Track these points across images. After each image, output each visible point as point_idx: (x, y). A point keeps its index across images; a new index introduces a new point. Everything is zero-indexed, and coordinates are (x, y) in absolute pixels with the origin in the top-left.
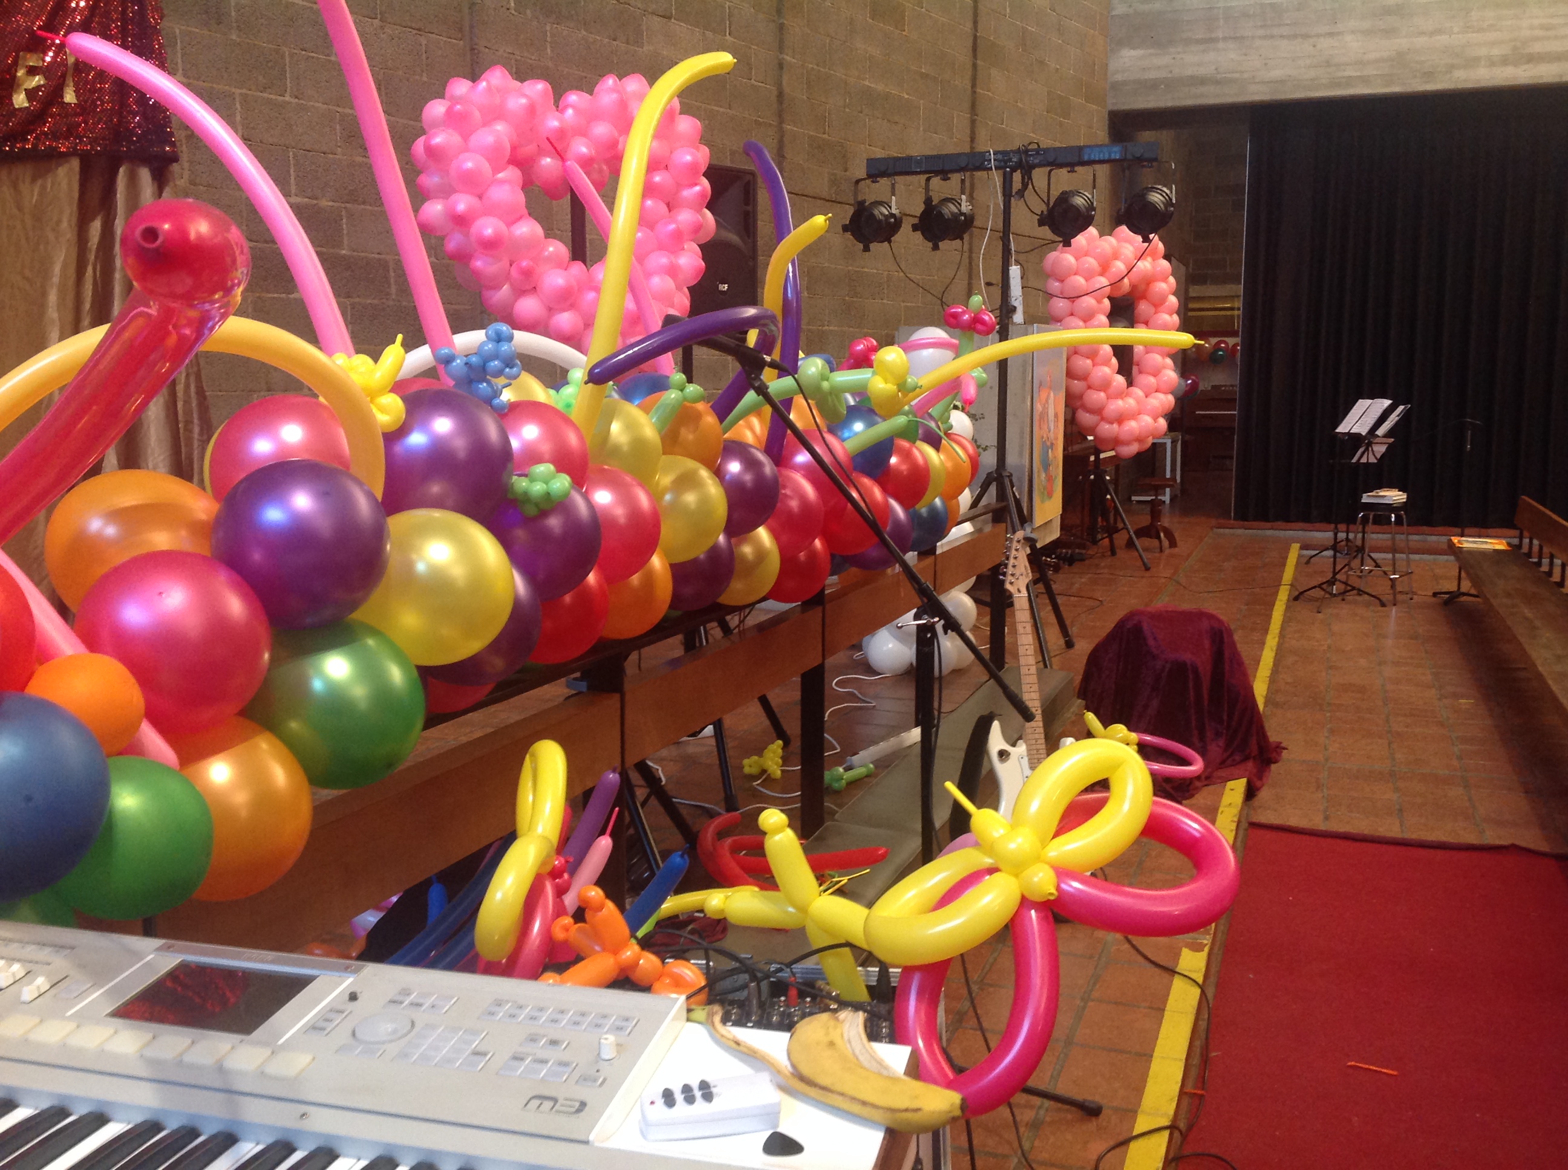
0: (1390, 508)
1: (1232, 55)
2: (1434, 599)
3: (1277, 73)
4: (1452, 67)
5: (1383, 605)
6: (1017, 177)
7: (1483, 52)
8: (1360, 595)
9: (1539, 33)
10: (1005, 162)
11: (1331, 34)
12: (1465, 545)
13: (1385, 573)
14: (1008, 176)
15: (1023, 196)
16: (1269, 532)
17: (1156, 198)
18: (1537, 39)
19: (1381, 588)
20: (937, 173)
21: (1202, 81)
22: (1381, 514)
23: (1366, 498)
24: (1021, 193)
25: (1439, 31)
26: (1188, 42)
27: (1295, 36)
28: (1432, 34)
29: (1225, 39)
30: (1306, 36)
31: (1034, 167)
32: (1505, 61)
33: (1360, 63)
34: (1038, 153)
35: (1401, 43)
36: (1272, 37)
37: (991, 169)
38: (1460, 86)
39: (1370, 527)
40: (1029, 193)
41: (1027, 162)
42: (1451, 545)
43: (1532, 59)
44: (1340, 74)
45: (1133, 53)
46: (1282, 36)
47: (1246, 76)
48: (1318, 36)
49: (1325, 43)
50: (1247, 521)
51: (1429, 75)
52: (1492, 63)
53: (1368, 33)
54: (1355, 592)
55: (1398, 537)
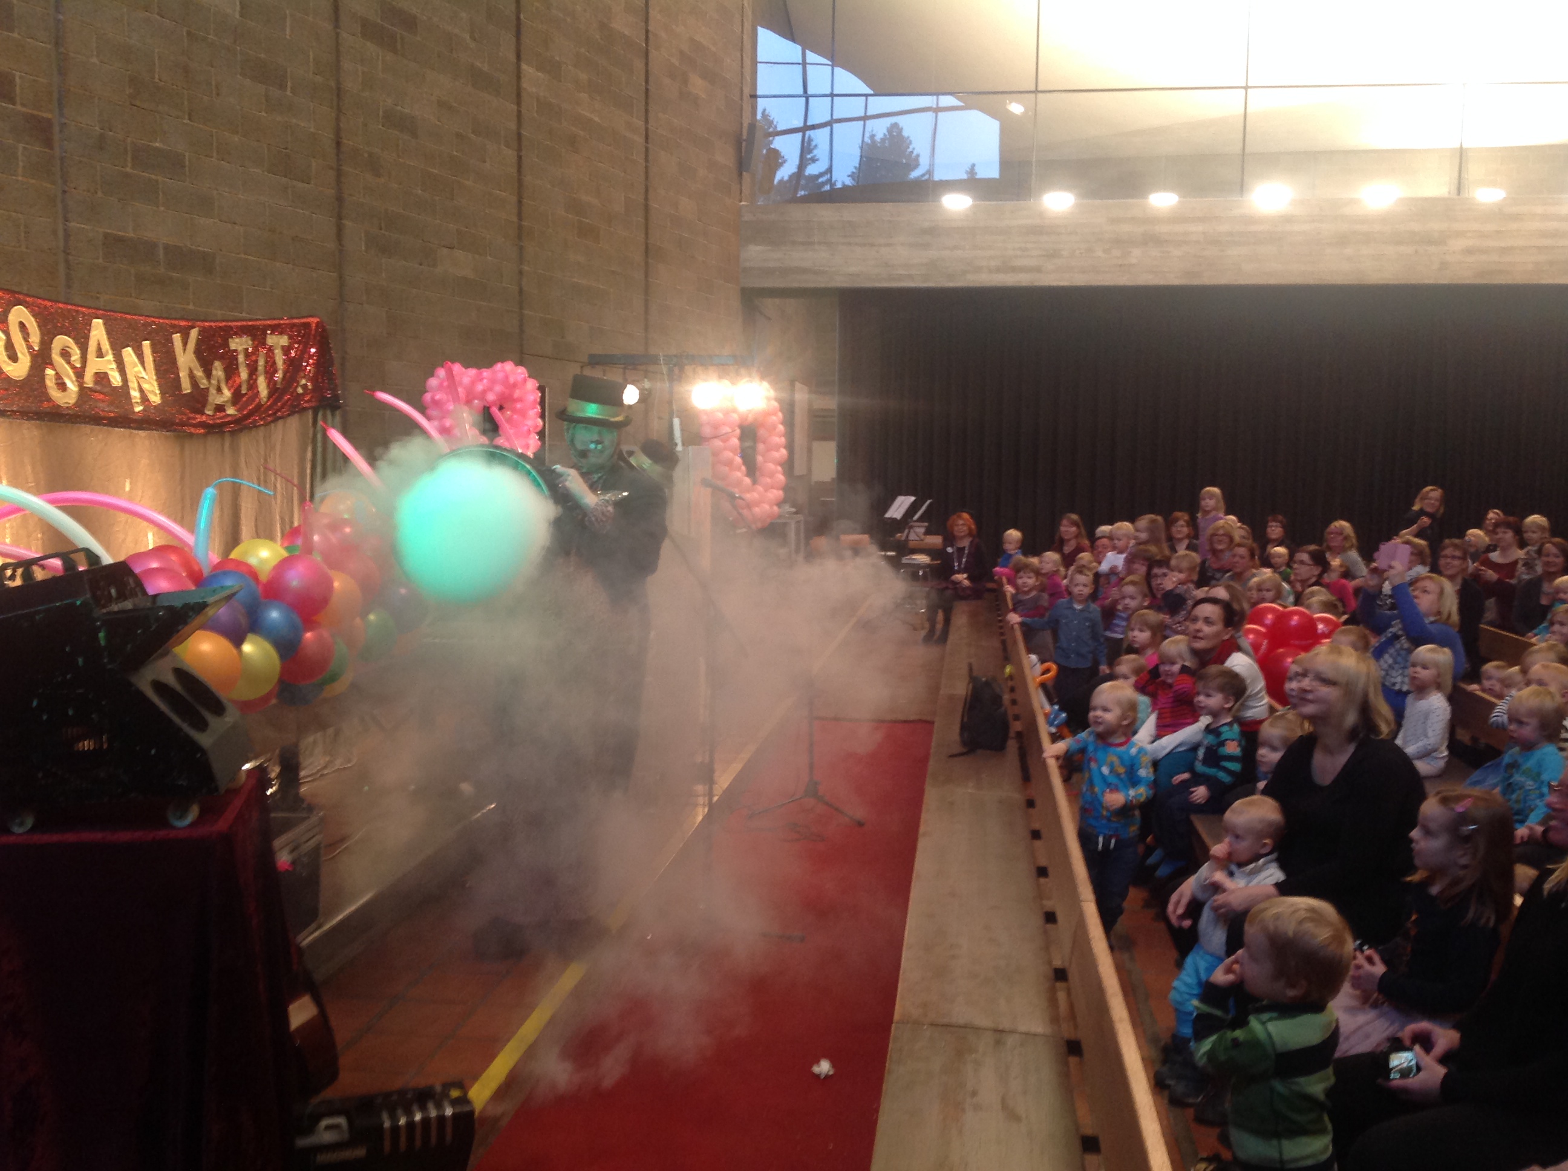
0: (919, 566)
1: (824, 255)
3: (853, 269)
7: (985, 263)
9: (1019, 253)
10: (670, 361)
11: (888, 245)
14: (671, 370)
18: (1017, 257)
21: (804, 271)
22: (913, 570)
25: (957, 247)
26: (794, 243)
27: (864, 245)
28: (952, 249)
29: (820, 243)
30: (872, 245)
31: (685, 365)
32: (998, 270)
33: (908, 266)
35: (933, 254)
36: (850, 244)
38: (971, 285)
41: (682, 362)
44: (894, 272)
45: (758, 248)
46: (856, 244)
47: (833, 269)
48: (880, 245)
49: (884, 250)
52: (990, 271)
53: (913, 246)
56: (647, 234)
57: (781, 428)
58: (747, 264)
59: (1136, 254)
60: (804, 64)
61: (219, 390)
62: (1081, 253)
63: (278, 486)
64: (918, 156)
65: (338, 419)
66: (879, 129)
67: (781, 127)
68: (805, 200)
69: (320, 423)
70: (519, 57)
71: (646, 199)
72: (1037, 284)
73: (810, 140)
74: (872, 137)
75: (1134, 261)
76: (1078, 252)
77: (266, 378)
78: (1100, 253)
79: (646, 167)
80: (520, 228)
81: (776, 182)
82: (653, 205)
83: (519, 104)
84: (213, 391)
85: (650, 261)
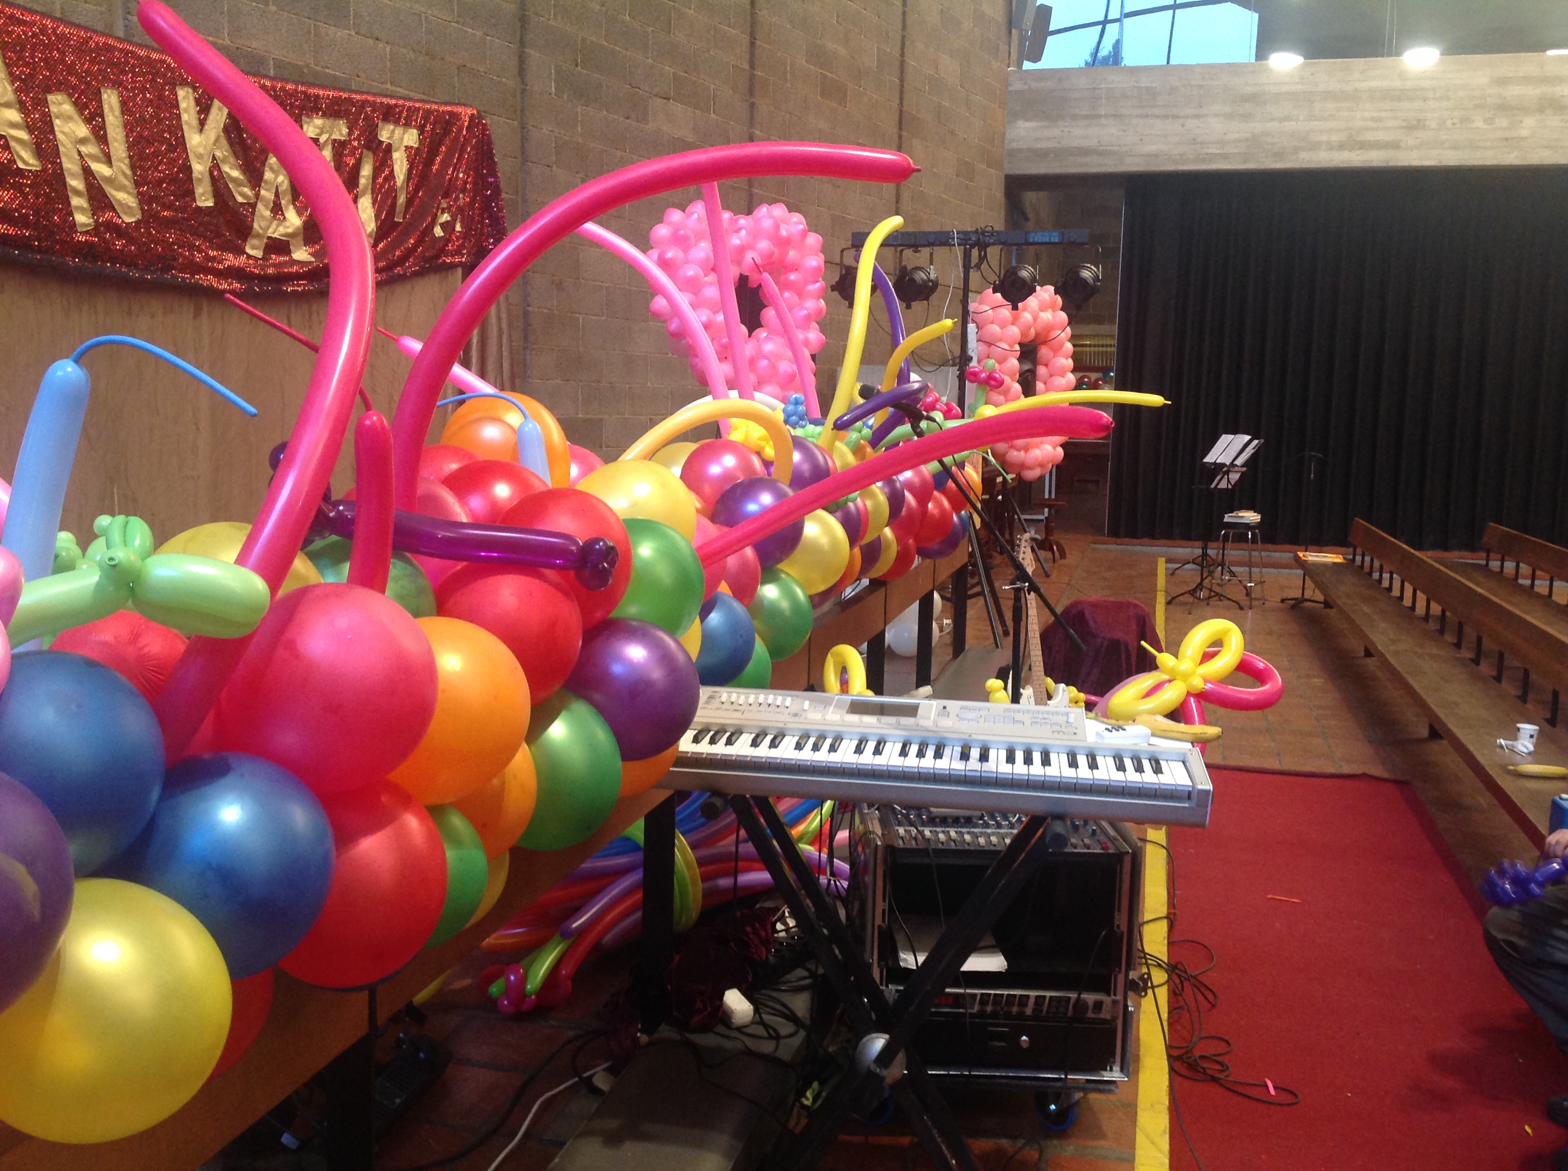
0: (1247, 526)
1: (1113, 130)
2: (1282, 605)
3: (1150, 148)
4: (1296, 150)
5: (1241, 608)
6: (975, 252)
7: (1324, 138)
8: (1222, 600)
9: (1370, 124)
10: (966, 240)
11: (1197, 116)
12: (1310, 558)
13: (1240, 581)
14: (968, 252)
15: (980, 268)
16: (1138, 548)
17: (1086, 274)
18: (1367, 129)
19: (1240, 596)
20: (909, 246)
21: (1085, 152)
22: (1240, 532)
23: (1227, 518)
24: (978, 266)
25: (1287, 118)
26: (1075, 117)
27: (1166, 117)
28: (1282, 120)
29: (1106, 116)
31: (988, 245)
32: (1341, 146)
33: (1222, 142)
34: (992, 235)
35: (1257, 127)
36: (1147, 116)
37: (954, 245)
38: (1305, 165)
39: (1229, 545)
40: (984, 266)
41: (984, 241)
42: (1297, 559)
43: (1363, 146)
44: (1206, 151)
45: (1028, 124)
46: (1155, 116)
47: (1124, 149)
48: (1187, 117)
49: (1191, 124)
50: (1119, 537)
51: (1278, 155)
52: (1331, 147)
53: (1230, 117)
54: (1217, 598)
55: (1253, 553)
56: (901, 99)
57: (1069, 346)
58: (1014, 145)
59: (1529, 124)
61: (277, 209)
62: (1454, 124)
71: (902, 55)
72: (1392, 163)
75: (1525, 133)
76: (1449, 122)
78: (1479, 123)
79: (904, 13)
80: (752, 79)
82: (911, 62)
84: (263, 211)
85: (904, 134)
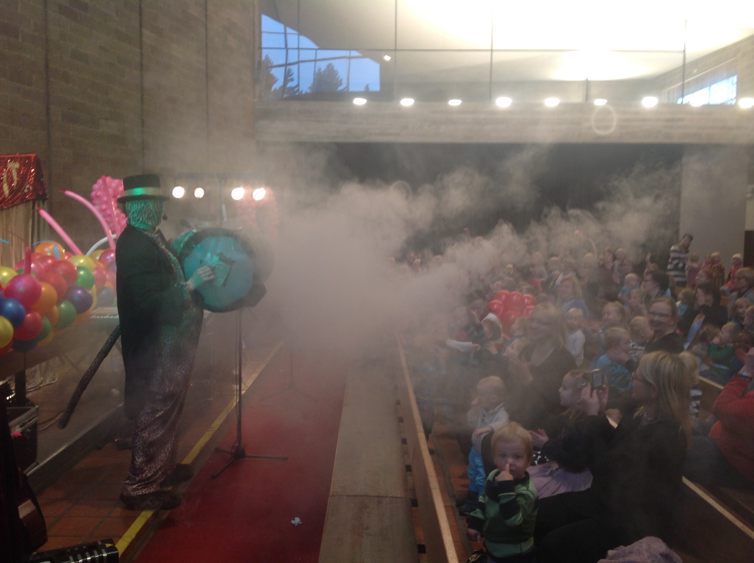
3: (310, 133)
9: (389, 127)
21: (286, 133)
26: (281, 120)
29: (294, 120)
30: (320, 121)
32: (380, 135)
33: (337, 132)
35: (349, 126)
36: (309, 121)
38: (366, 141)
43: (387, 134)
45: (265, 122)
49: (325, 124)
52: (376, 135)
59: (443, 128)
60: (285, 34)
62: (418, 127)
63: (14, 240)
64: (341, 80)
65: (46, 206)
66: (323, 66)
67: (275, 63)
68: (286, 99)
69: (36, 208)
70: (141, 26)
71: (207, 97)
72: (398, 141)
73: (289, 71)
74: (320, 70)
75: (442, 131)
76: (416, 127)
77: (8, 185)
78: (426, 127)
79: (207, 81)
80: (142, 110)
81: (273, 89)
82: (211, 100)
83: (141, 48)
85: (209, 127)
